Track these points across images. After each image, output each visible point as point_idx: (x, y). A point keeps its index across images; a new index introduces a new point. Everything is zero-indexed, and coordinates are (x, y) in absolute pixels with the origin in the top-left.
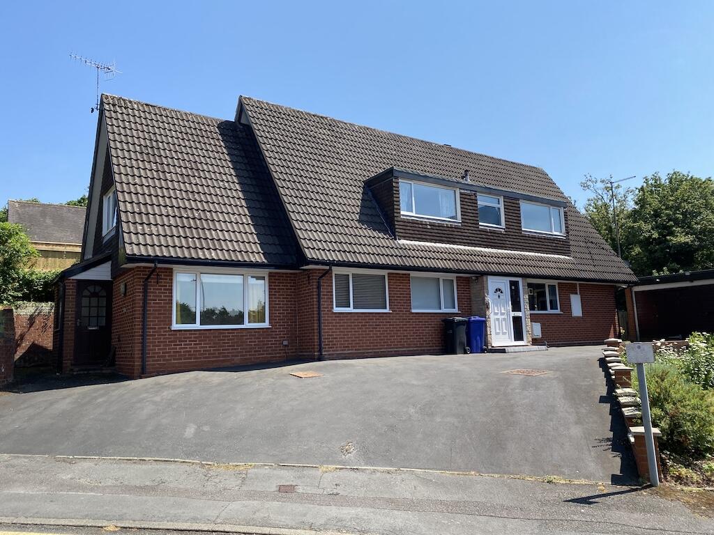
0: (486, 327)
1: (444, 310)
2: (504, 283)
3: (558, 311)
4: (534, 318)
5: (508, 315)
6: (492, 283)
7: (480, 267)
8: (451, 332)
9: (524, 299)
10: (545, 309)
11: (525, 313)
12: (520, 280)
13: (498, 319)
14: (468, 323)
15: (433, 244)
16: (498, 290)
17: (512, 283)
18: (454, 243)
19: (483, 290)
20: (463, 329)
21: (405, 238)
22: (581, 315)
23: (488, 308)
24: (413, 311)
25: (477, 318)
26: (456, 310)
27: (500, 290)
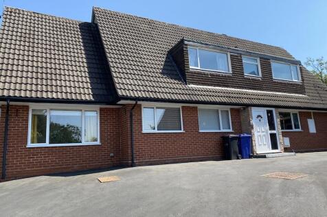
0: (252, 140)
1: (222, 130)
2: (263, 112)
3: (300, 130)
4: (284, 135)
5: (267, 132)
6: (255, 112)
7: (246, 101)
8: (227, 144)
9: (277, 121)
10: (292, 129)
11: (278, 131)
12: (273, 109)
13: (260, 136)
14: (239, 139)
15: (213, 87)
16: (259, 116)
17: (269, 112)
18: (227, 86)
19: (249, 116)
20: (236, 142)
21: (193, 83)
22: (315, 132)
23: (252, 128)
24: (201, 131)
25: (246, 135)
26: (231, 130)
27: (260, 116)
